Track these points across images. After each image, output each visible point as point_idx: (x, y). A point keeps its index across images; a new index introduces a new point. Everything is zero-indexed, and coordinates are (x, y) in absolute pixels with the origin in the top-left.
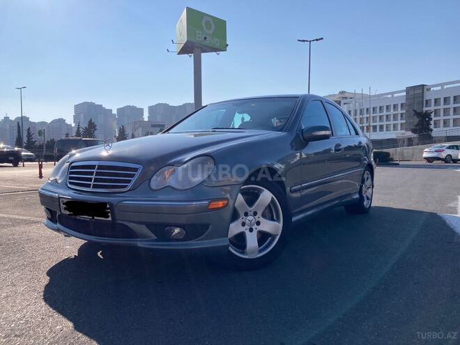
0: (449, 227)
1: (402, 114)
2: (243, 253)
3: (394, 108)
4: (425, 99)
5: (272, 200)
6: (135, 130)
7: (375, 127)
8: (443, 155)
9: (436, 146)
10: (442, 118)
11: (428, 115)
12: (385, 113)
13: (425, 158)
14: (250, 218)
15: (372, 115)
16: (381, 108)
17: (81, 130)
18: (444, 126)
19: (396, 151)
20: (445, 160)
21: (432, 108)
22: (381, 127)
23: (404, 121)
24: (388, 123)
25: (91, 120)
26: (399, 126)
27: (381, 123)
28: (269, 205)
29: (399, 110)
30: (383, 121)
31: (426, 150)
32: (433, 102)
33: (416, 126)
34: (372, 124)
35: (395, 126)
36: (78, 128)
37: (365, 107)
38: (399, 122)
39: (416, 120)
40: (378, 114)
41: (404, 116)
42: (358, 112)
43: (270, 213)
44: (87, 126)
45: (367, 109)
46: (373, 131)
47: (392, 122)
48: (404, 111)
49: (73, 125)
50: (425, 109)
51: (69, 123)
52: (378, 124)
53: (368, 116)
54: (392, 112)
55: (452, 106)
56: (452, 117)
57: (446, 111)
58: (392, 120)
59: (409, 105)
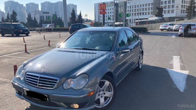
0: (170, 78)
1: (152, 8)
2: (99, 106)
3: (149, 5)
4: (161, 1)
5: (110, 84)
6: (35, 15)
7: (141, 13)
8: (167, 28)
9: (165, 24)
10: (167, 9)
11: (162, 9)
12: (145, 7)
13: (160, 29)
14: (101, 92)
16: (143, 5)
17: (9, 15)
18: (168, 13)
19: (149, 26)
20: (168, 30)
21: (163, 5)
22: (143, 13)
23: (152, 11)
24: (146, 11)
25: (14, 11)
26: (150, 13)
27: (143, 12)
28: (108, 86)
29: (151, 6)
30: (144, 11)
31: (161, 26)
32: (164, 2)
33: (157, 13)
34: (140, 12)
35: (149, 13)
36: (8, 15)
38: (151, 11)
39: (157, 11)
40: (142, 8)
43: (109, 89)
44: (12, 14)
45: (138, 5)
46: (140, 15)
47: (148, 11)
48: (152, 6)
49: (5, 12)
50: (161, 6)
51: (2, 11)
52: (142, 12)
54: (148, 7)
55: (171, 4)
56: (171, 9)
57: (169, 6)
58: (148, 10)
59: (155, 4)
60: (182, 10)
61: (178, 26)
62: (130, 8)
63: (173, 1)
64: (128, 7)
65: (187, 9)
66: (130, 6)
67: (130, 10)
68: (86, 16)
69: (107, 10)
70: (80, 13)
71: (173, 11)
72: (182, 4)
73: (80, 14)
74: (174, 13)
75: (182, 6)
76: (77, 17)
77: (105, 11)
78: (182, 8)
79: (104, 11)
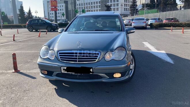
7: (90, 11)
10: (113, 7)
11: (109, 7)
12: (93, 5)
15: (88, 6)
16: (92, 2)
18: (114, 11)
21: (110, 3)
22: (92, 11)
23: (100, 9)
29: (98, 4)
30: (93, 8)
32: (110, 1)
33: (104, 10)
34: (89, 9)
35: (97, 10)
37: (86, 2)
41: (100, 7)
42: (81, 5)
45: (89, 3)
48: (100, 5)
50: (107, 4)
52: (91, 9)
53: (90, 6)
54: (96, 5)
55: (116, 3)
56: (116, 7)
57: (114, 5)
58: (96, 8)
59: (102, 2)
60: (125, 8)
61: (127, 21)
62: (80, 6)
63: (117, 1)
64: (78, 4)
65: (131, 7)
66: (80, 4)
67: (80, 8)
68: (36, 12)
69: (59, 7)
70: (29, 9)
71: (118, 9)
72: (125, 3)
73: (30, 11)
74: (118, 11)
75: (125, 4)
76: (26, 14)
77: (57, 7)
78: (125, 6)
79: (55, 7)
